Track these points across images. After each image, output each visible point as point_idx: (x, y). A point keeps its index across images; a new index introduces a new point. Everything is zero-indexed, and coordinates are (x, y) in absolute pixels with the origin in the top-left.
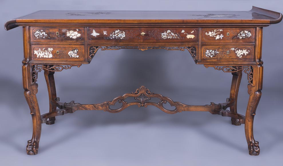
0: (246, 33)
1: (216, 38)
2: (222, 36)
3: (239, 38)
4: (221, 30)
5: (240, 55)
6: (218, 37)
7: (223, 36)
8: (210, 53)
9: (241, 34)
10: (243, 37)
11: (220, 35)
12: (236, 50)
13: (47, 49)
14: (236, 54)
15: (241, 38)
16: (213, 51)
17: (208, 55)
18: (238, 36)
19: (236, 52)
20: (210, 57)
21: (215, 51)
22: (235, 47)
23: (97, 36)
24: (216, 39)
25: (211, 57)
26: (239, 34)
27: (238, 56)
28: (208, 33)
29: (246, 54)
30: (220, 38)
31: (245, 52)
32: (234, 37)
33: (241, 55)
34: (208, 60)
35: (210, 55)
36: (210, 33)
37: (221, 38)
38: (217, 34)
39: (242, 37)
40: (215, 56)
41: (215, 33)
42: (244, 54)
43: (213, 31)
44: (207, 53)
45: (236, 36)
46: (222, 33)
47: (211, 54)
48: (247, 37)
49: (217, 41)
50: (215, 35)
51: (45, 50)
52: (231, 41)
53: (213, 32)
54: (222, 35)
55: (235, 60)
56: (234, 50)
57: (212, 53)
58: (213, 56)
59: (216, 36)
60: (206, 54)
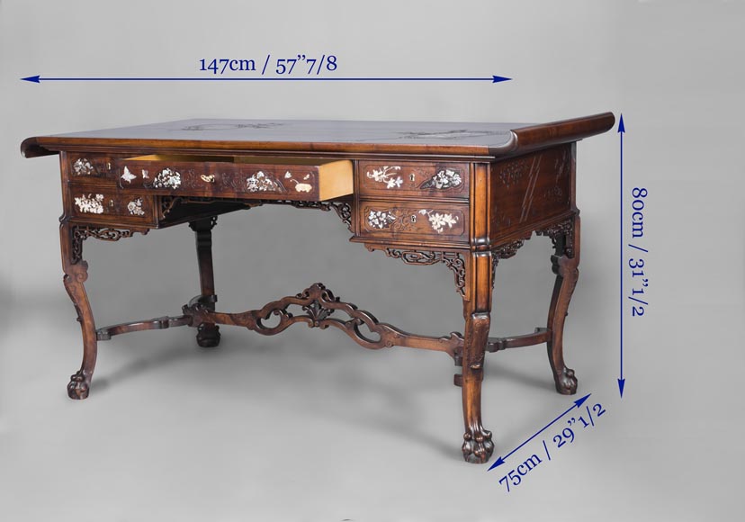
0: (449, 177)
1: (387, 184)
2: (399, 181)
3: (434, 187)
4: (397, 168)
5: (439, 226)
6: (391, 184)
7: (401, 182)
8: (378, 217)
9: (438, 179)
10: (444, 184)
11: (395, 178)
12: (431, 214)
13: (94, 196)
14: (431, 223)
15: (439, 186)
16: (384, 215)
17: (374, 223)
18: (433, 183)
19: (431, 219)
20: (377, 226)
21: (387, 214)
22: (427, 206)
23: (132, 180)
24: (388, 187)
25: (381, 226)
26: (435, 178)
27: (435, 228)
28: (373, 174)
29: (450, 226)
30: (396, 186)
31: (449, 220)
32: (425, 184)
33: (441, 226)
34: (375, 235)
35: (377, 223)
36: (376, 174)
37: (399, 186)
38: (390, 177)
39: (441, 185)
40: (387, 226)
41: (387, 173)
42: (447, 224)
43: (383, 170)
44: (370, 218)
45: (430, 182)
46: (399, 173)
47: (380, 222)
48: (453, 185)
49: (391, 193)
50: (386, 179)
51: (91, 197)
52: (420, 193)
53: (381, 172)
54: (399, 178)
55: (428, 237)
56: (426, 214)
57: (382, 219)
58: (384, 226)
59: (388, 180)
60: (369, 220)
